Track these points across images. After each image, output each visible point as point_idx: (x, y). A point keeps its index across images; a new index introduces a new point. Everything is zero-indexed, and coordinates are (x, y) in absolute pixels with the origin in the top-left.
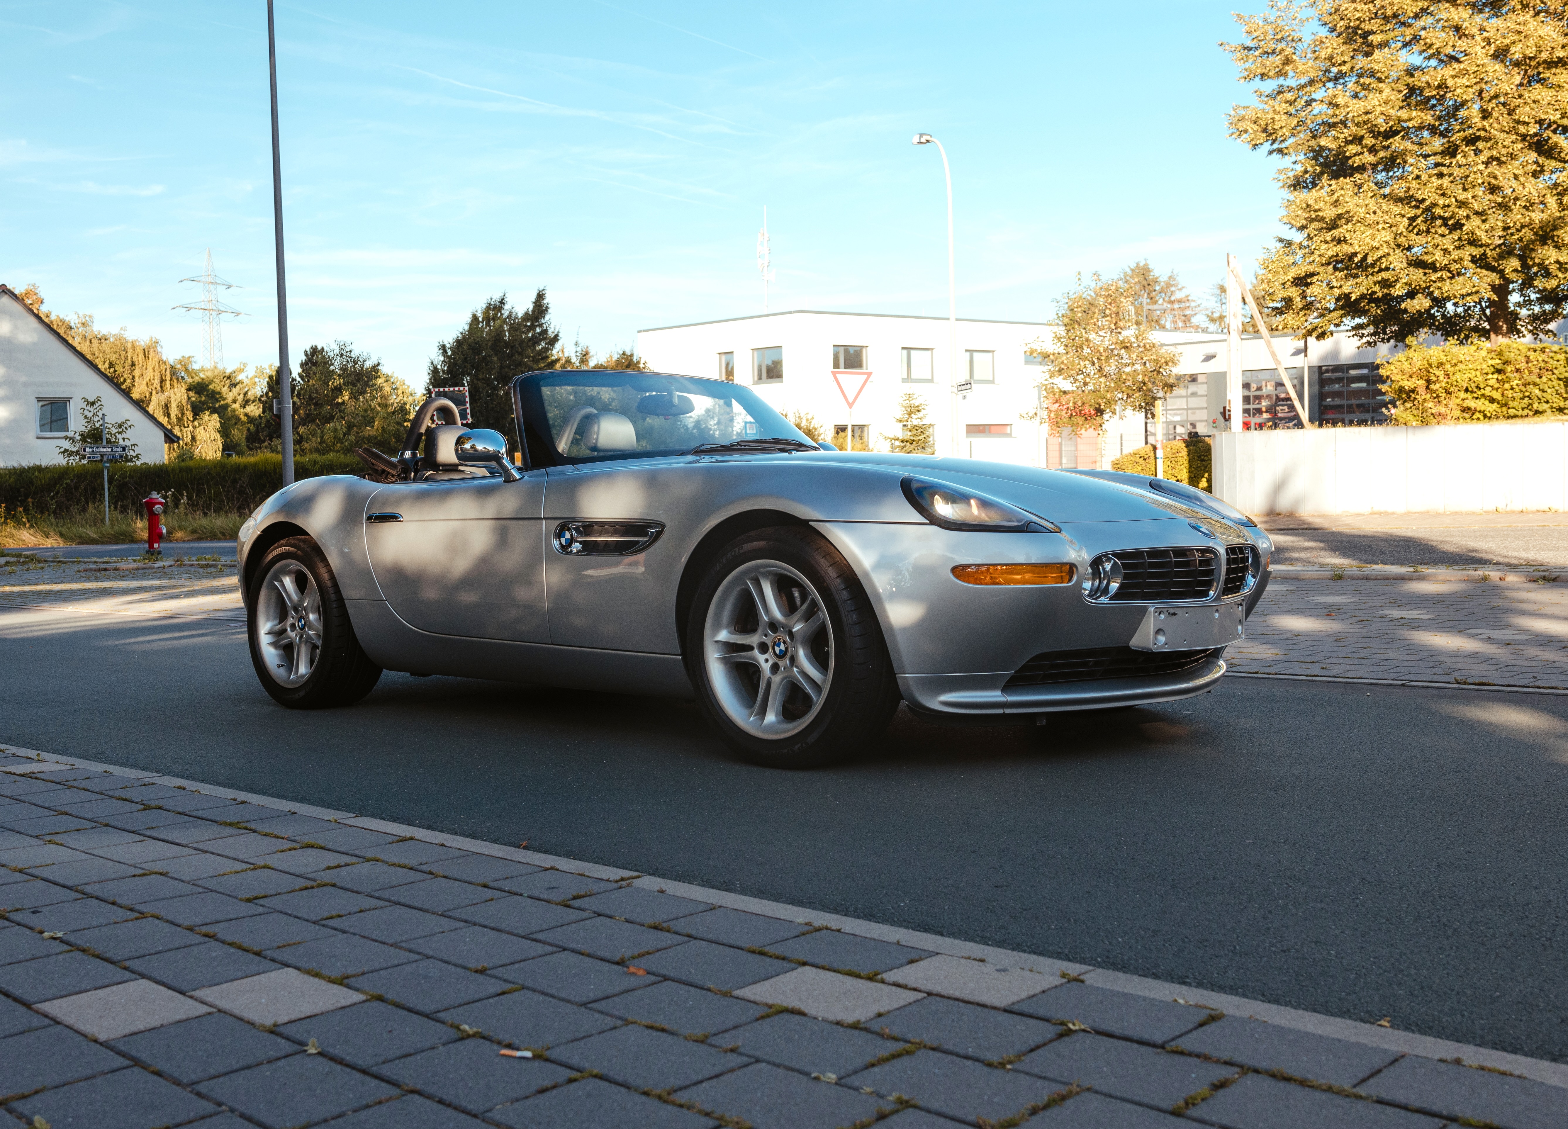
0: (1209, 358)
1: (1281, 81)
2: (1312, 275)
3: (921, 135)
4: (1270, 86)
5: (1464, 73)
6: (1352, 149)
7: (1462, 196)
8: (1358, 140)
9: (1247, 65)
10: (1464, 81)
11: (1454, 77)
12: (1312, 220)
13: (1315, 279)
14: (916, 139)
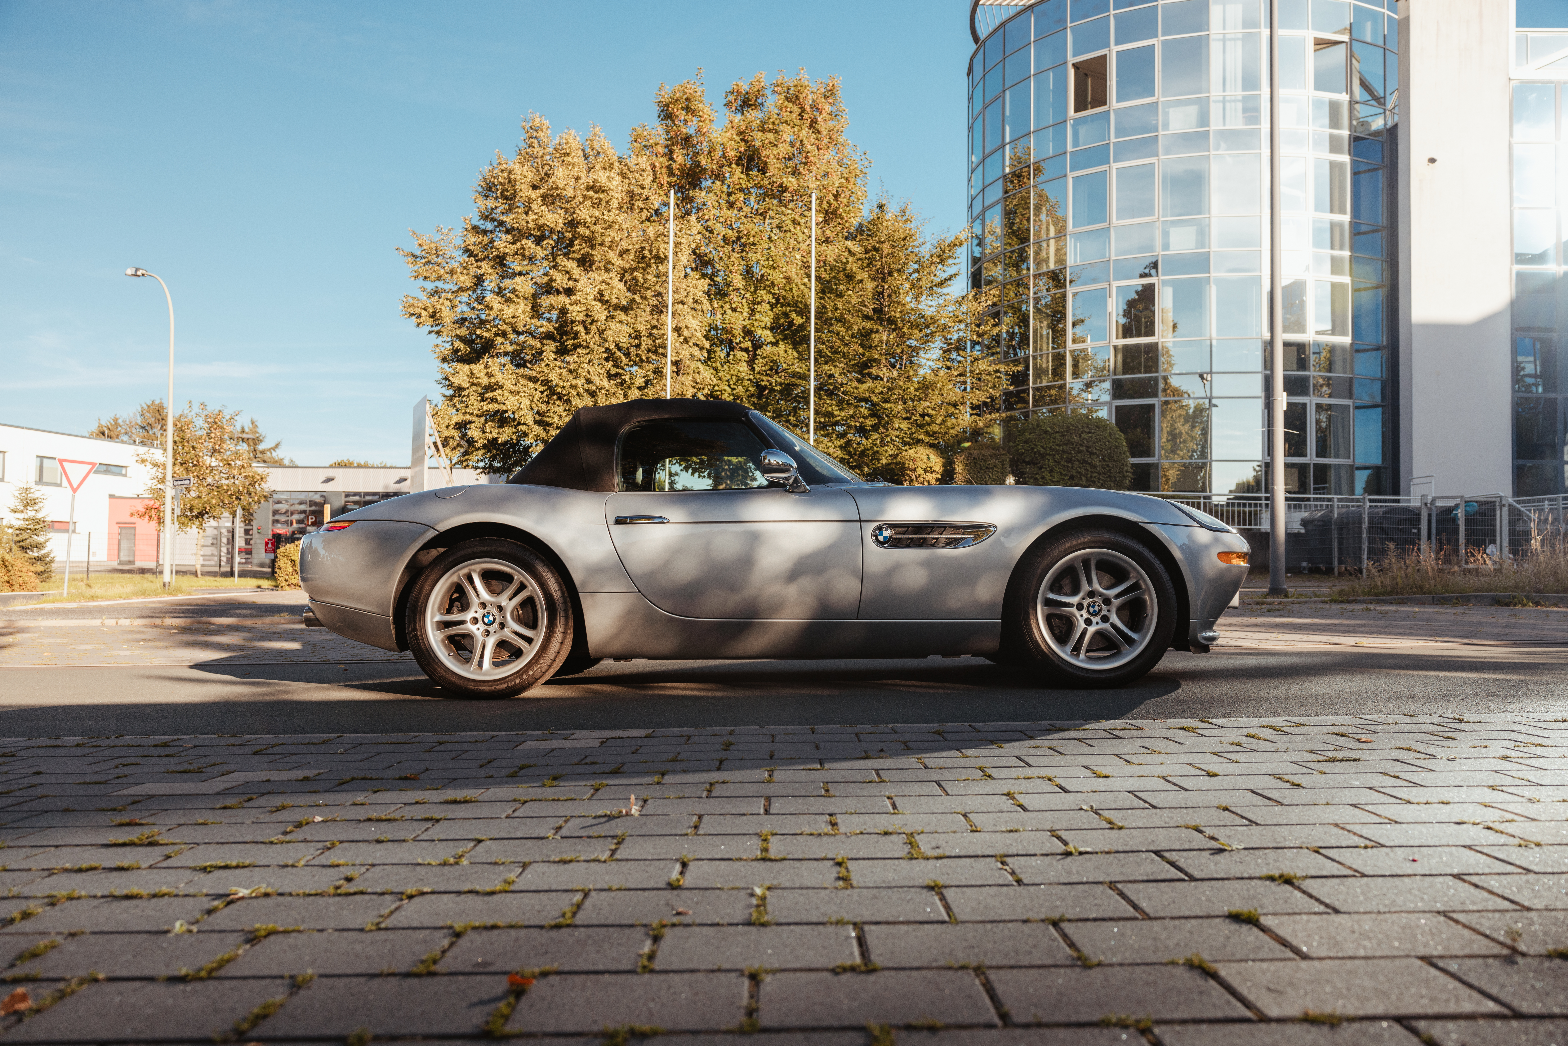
0: (329, 480)
1: (438, 284)
2: (470, 422)
3: (137, 270)
4: (430, 286)
5: (577, 303)
6: (499, 340)
7: (574, 382)
8: (504, 334)
9: (416, 268)
10: (577, 308)
11: (571, 305)
12: (473, 384)
13: (473, 425)
14: (130, 271)
